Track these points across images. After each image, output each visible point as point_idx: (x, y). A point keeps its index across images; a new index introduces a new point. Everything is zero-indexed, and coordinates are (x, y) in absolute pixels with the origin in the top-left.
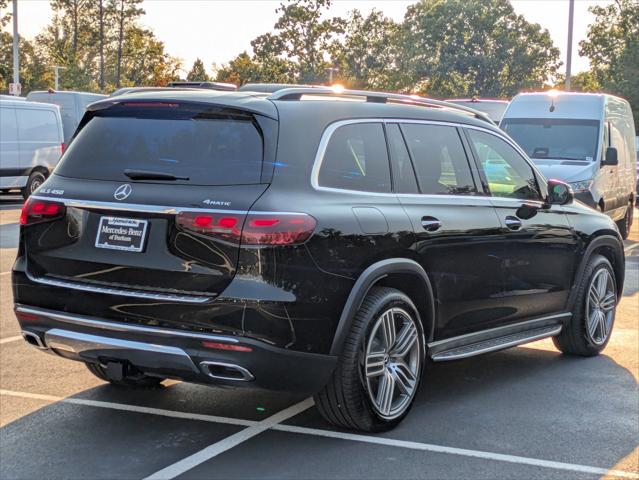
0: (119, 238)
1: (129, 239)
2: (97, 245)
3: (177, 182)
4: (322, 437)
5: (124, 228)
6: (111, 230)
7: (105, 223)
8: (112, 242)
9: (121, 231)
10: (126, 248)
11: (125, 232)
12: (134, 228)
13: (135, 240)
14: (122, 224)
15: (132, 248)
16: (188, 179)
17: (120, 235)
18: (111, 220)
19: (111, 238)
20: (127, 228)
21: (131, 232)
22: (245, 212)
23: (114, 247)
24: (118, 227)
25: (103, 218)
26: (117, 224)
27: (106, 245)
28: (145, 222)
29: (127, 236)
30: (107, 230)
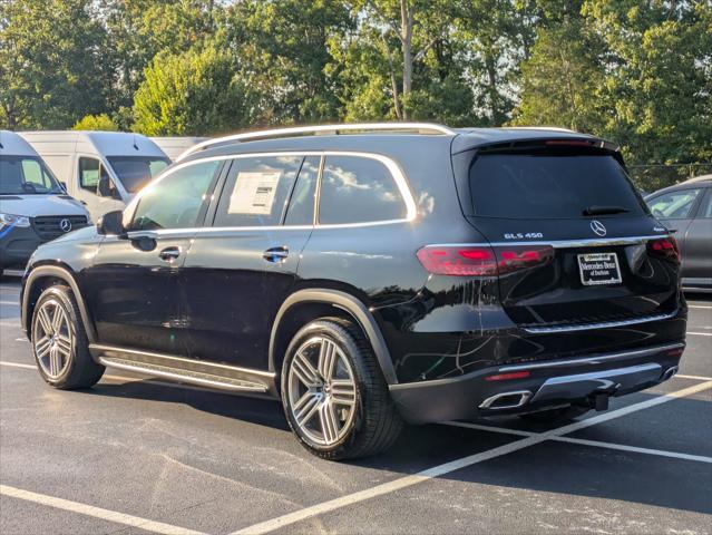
0: (599, 273)
1: (607, 273)
2: (584, 283)
5: (600, 262)
6: (590, 267)
7: (583, 261)
8: (595, 278)
9: (598, 266)
10: (606, 282)
11: (602, 266)
13: (613, 273)
14: (596, 259)
15: (613, 281)
17: (599, 270)
18: (586, 257)
19: (592, 274)
20: (602, 262)
21: (607, 266)
23: (598, 282)
24: (594, 263)
25: (579, 256)
26: (592, 260)
27: (591, 282)
28: (615, 254)
29: (604, 270)
30: (587, 267)
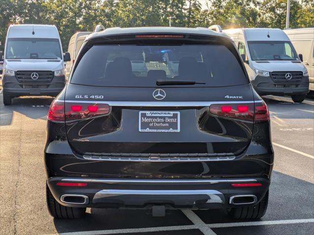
0: (158, 125)
1: (167, 125)
2: (140, 130)
3: (195, 85)
4: (243, 227)
5: (161, 117)
6: (150, 120)
7: (144, 115)
8: (153, 128)
9: (158, 120)
10: (166, 131)
11: (163, 120)
12: (170, 117)
13: (173, 125)
14: (159, 115)
15: (171, 130)
16: (204, 84)
17: (159, 123)
18: (148, 113)
19: (151, 125)
20: (164, 118)
21: (168, 120)
22: (253, 102)
23: (155, 131)
24: (156, 117)
25: (140, 112)
26: (153, 115)
27: (148, 130)
28: (178, 113)
29: (164, 122)
30: (146, 120)
